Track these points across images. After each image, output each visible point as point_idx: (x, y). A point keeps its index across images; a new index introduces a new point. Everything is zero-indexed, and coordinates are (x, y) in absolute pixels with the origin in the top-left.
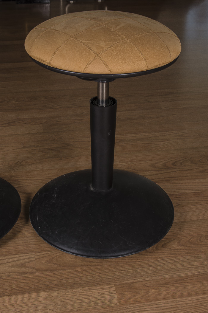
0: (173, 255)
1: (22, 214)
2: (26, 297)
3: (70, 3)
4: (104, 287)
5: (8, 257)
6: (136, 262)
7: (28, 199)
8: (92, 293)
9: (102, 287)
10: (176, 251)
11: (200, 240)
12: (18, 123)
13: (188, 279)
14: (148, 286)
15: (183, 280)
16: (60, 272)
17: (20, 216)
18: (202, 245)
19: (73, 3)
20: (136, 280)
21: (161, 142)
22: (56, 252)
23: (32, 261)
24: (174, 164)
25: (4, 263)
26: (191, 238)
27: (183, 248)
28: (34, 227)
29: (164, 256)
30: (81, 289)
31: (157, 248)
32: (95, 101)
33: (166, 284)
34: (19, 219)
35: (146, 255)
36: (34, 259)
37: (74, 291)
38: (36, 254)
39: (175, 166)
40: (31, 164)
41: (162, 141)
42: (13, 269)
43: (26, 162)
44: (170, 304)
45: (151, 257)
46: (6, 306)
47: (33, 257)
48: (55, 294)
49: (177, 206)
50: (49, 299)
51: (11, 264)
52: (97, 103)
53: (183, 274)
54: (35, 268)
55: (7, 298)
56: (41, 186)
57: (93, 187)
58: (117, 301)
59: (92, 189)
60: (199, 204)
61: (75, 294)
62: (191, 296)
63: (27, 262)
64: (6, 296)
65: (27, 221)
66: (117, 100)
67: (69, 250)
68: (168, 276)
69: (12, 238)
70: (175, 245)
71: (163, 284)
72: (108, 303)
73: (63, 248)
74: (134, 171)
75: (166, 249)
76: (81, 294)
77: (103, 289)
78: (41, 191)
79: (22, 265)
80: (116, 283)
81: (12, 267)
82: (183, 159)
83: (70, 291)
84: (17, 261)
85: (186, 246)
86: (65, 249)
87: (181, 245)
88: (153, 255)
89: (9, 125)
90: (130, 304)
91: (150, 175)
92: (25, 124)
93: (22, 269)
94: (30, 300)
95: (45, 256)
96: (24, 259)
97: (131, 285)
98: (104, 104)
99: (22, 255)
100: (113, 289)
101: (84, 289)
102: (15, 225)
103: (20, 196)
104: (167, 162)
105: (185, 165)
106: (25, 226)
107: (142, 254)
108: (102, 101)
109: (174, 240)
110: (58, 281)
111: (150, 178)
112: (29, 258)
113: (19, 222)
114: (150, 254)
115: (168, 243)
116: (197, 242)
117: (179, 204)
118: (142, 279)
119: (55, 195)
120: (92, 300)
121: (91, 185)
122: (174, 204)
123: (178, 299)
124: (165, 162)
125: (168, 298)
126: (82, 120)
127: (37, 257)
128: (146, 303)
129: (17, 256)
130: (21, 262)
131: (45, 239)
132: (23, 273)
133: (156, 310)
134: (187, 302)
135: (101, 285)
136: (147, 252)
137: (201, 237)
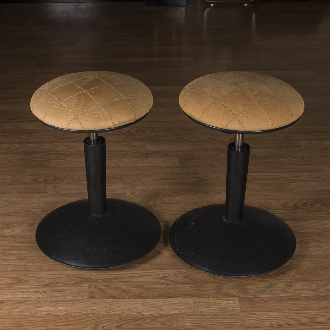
0: (290, 281)
1: (161, 239)
2: (166, 301)
3: (210, 6)
4: (229, 299)
5: (150, 271)
6: (258, 283)
7: (167, 226)
8: (219, 302)
9: (227, 298)
10: (293, 277)
11: (316, 271)
12: (155, 154)
13: (300, 299)
14: (265, 301)
15: (296, 299)
16: (194, 285)
17: (160, 240)
18: (317, 275)
19: (214, 6)
20: (257, 296)
21: (295, 182)
22: (191, 271)
23: (170, 276)
24: (304, 205)
25: (147, 276)
26: (308, 269)
27: (300, 276)
28: (173, 249)
29: (282, 280)
30: (211, 298)
31: (277, 274)
32: (232, 146)
33: (280, 301)
34: (159, 243)
35: (267, 279)
36: (172, 274)
37: (204, 299)
38: (174, 271)
39: (306, 206)
40: (169, 196)
41: (297, 182)
42: (155, 280)
43: (164, 194)
44: (281, 315)
45: (271, 280)
46: (150, 305)
47: (172, 273)
48: (189, 300)
49: (300, 242)
50: (185, 303)
51: (154, 277)
52: (234, 148)
53: (296, 295)
54: (173, 281)
55: (151, 300)
56: (178, 216)
57: (226, 218)
58: (239, 309)
59: (225, 220)
60: (322, 242)
61: (205, 302)
62: (300, 310)
63: (166, 276)
64: (150, 298)
65: (166, 245)
66: (251, 146)
67: (202, 268)
68: (284, 295)
69: (153, 257)
70: (293, 273)
71: (278, 301)
72: (232, 310)
73: (198, 267)
74: (265, 208)
75: (285, 276)
76: (210, 302)
77: (228, 300)
78: (179, 220)
79: (162, 278)
80: (239, 297)
81: (154, 278)
82: (314, 201)
83: (201, 299)
84: (158, 274)
85: (303, 275)
86: (199, 267)
87: (299, 274)
88: (273, 279)
89: (145, 156)
90: (249, 312)
91: (279, 213)
92: (161, 156)
93: (162, 281)
94: (169, 303)
95: (181, 273)
96: (164, 274)
97: (251, 299)
98: (239, 149)
99: (162, 271)
100: (237, 300)
101: (213, 298)
102: (156, 247)
103: (160, 224)
104: (298, 203)
105: (315, 207)
106: (164, 248)
107: (263, 278)
108: (238, 147)
109: (293, 269)
110: (192, 291)
111: (279, 216)
112: (168, 273)
113: (160, 245)
114: (271, 278)
115: (287, 271)
116: (312, 273)
117: (303, 241)
118: (261, 296)
119: (192, 224)
120: (219, 306)
121: (224, 217)
122: (297, 240)
123: (288, 312)
124: (296, 202)
125: (280, 310)
126: (218, 155)
127: (175, 273)
128: (262, 312)
129: (158, 271)
130: (162, 276)
131: (182, 259)
132: (163, 284)
133: (269, 317)
134: (296, 314)
135: (227, 297)
136: (268, 276)
137: (317, 269)
